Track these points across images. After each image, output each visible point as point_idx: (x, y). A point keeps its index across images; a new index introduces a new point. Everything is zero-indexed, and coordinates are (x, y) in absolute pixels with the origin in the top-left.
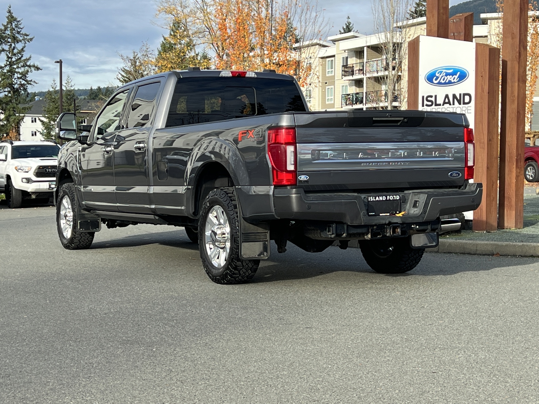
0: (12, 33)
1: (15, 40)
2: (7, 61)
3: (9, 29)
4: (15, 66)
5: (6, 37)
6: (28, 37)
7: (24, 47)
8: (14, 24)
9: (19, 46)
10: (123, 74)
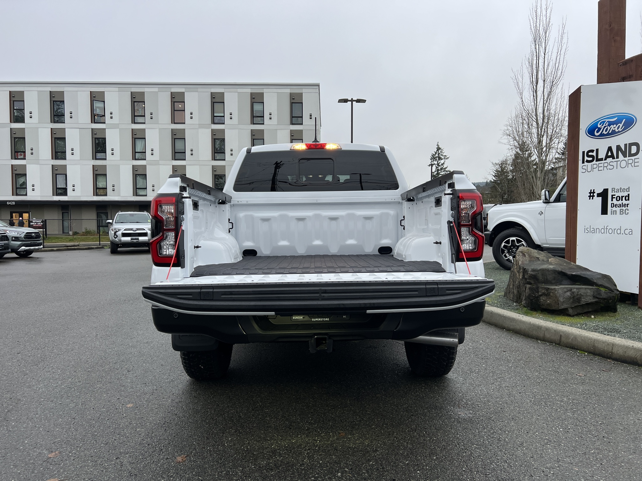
0: (438, 155)
1: (440, 159)
2: (436, 169)
3: (437, 153)
4: (440, 172)
5: (435, 157)
6: (447, 157)
7: (445, 162)
8: (439, 151)
9: (442, 161)
10: (495, 172)
